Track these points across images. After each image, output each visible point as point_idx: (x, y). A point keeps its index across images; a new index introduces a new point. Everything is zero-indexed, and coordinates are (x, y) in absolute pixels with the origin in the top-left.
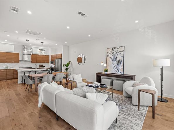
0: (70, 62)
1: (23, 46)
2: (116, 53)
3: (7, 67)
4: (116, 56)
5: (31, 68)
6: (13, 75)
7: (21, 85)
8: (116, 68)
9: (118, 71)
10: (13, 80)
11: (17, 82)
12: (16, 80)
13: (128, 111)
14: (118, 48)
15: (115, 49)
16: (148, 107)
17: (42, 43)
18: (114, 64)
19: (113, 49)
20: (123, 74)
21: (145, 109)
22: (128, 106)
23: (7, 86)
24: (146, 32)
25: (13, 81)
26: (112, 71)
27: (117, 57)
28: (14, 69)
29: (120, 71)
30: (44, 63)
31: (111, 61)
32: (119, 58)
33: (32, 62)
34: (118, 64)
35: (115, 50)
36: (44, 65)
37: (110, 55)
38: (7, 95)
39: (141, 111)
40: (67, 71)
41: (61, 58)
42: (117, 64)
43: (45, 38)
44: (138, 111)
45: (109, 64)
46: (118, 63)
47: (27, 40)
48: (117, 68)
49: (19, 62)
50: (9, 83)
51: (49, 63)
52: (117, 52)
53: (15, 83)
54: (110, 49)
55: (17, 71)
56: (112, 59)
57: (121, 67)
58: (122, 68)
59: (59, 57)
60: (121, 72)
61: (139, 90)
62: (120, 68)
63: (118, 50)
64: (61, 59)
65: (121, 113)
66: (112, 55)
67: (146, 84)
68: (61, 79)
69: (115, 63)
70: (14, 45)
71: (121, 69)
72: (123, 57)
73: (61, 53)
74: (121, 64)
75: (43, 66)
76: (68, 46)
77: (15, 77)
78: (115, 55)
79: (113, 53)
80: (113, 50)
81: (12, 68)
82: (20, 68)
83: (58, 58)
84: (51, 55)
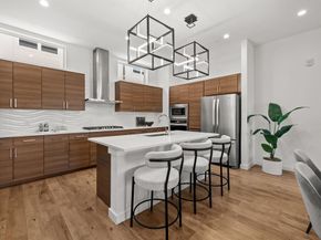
1: (95, 51)
3: (44, 127)
41: (234, 90)
49: (82, 108)
75: (147, 120)
82: (90, 131)
84: (171, 88)
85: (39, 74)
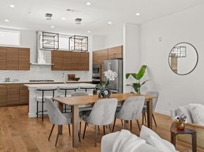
0: (145, 67)
1: (37, 32)
3: (7, 79)
5: (51, 82)
6: (18, 97)
7: (35, 122)
10: (19, 108)
11: (27, 114)
12: (25, 108)
17: (78, 22)
23: (8, 122)
25: (19, 110)
28: (19, 84)
30: (78, 70)
33: (53, 68)
36: (77, 74)
38: (10, 149)
40: (137, 91)
41: (120, 57)
43: (88, 4)
49: (28, 69)
50: (12, 115)
51: (88, 70)
53: (22, 114)
55: (27, 87)
59: (115, 54)
64: (122, 59)
68: (137, 113)
70: (20, 31)
73: (120, 45)
75: (76, 77)
76: (140, 26)
77: (22, 101)
81: (17, 80)
82: (32, 82)
83: (112, 57)
84: (93, 52)
85: (5, 51)
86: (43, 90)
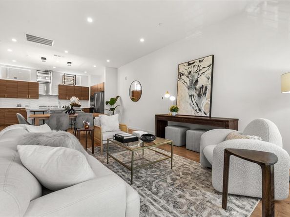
0: (118, 97)
2: (196, 72)
3: (19, 105)
4: (196, 77)
8: (195, 104)
9: (200, 110)
13: (192, 208)
14: (200, 61)
15: (194, 62)
16: (257, 203)
17: (69, 64)
18: (191, 95)
19: (189, 64)
20: (210, 117)
21: (248, 207)
22: (198, 193)
24: (266, 13)
26: (187, 110)
27: (197, 81)
29: (203, 109)
31: (187, 89)
32: (203, 81)
34: (199, 95)
35: (194, 66)
37: (184, 77)
39: (233, 212)
41: (103, 90)
42: (197, 96)
44: (222, 211)
45: (182, 96)
46: (200, 92)
47: (43, 58)
48: (197, 104)
51: (88, 100)
52: (198, 70)
54: (185, 64)
56: (188, 84)
57: (205, 101)
58: (207, 103)
59: (101, 88)
60: (205, 113)
61: (225, 150)
62: (204, 104)
63: (201, 64)
64: (104, 92)
65: (168, 210)
66: (188, 77)
67: (256, 137)
69: (193, 92)
71: (205, 106)
72: (210, 79)
73: (103, 82)
74: (205, 94)
76: (116, 69)
78: (193, 76)
79: (190, 73)
80: (191, 66)
81: (27, 106)
83: (99, 90)
84: (91, 87)
85: (17, 84)
86: (34, 111)
